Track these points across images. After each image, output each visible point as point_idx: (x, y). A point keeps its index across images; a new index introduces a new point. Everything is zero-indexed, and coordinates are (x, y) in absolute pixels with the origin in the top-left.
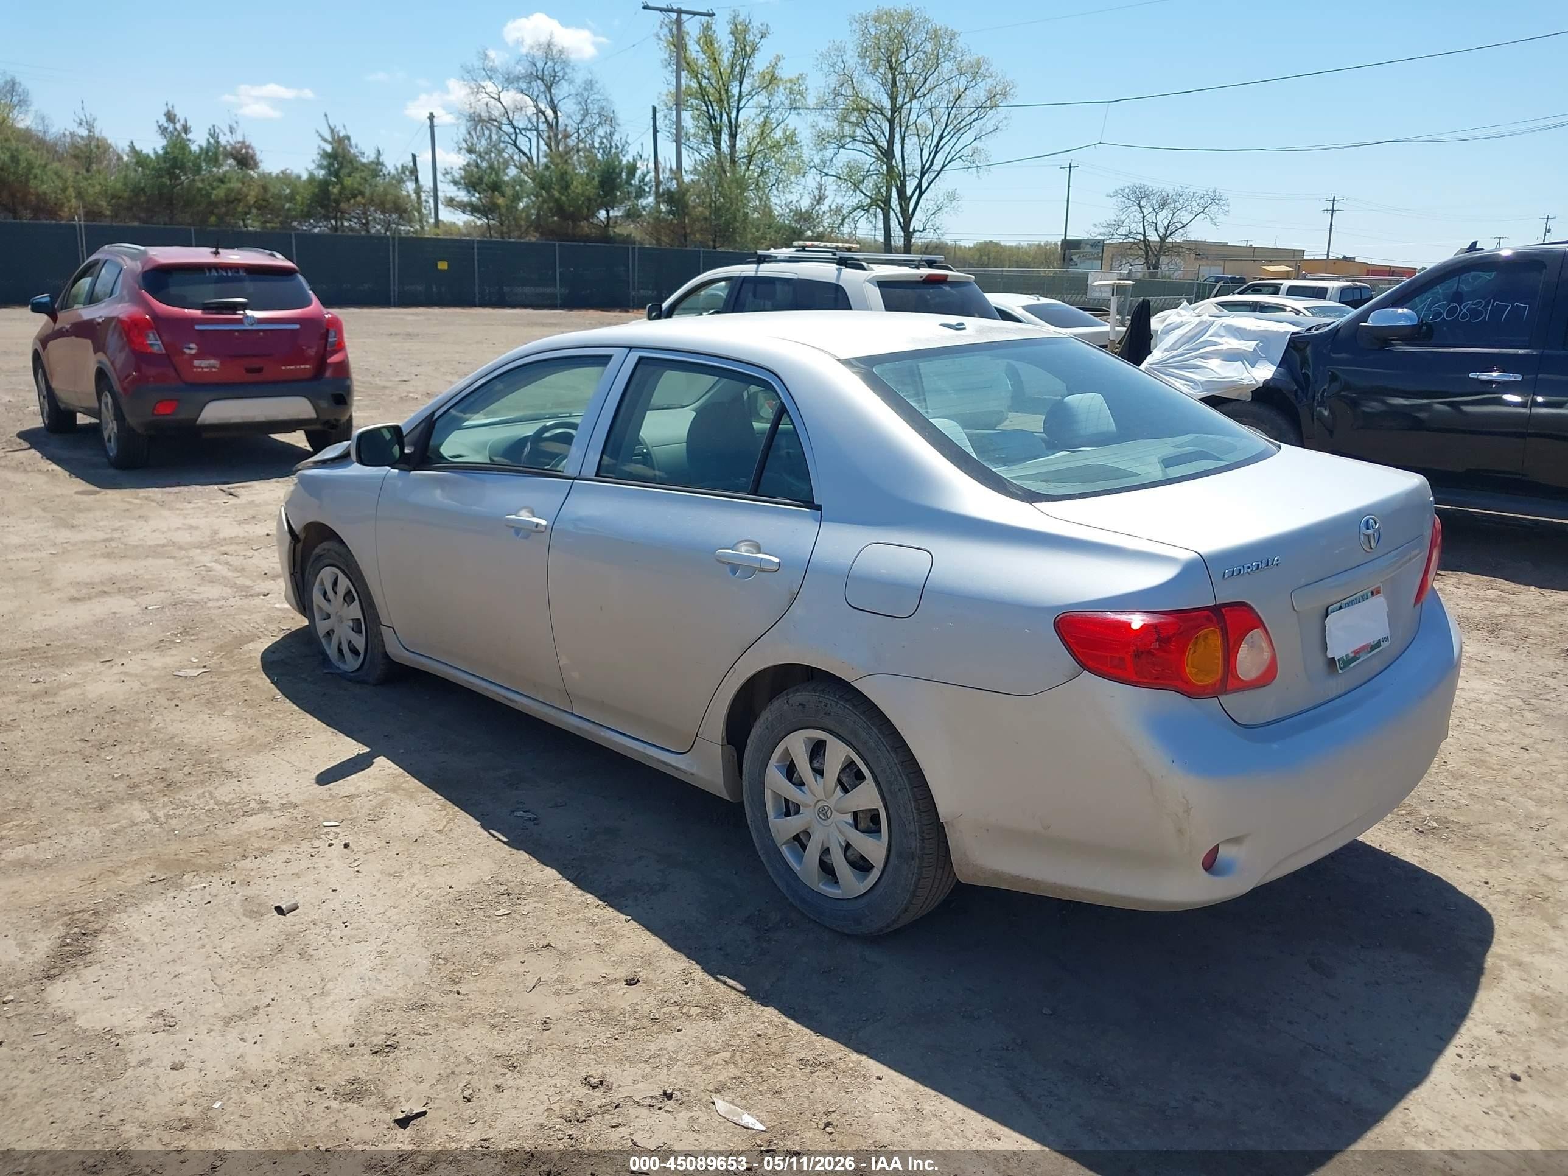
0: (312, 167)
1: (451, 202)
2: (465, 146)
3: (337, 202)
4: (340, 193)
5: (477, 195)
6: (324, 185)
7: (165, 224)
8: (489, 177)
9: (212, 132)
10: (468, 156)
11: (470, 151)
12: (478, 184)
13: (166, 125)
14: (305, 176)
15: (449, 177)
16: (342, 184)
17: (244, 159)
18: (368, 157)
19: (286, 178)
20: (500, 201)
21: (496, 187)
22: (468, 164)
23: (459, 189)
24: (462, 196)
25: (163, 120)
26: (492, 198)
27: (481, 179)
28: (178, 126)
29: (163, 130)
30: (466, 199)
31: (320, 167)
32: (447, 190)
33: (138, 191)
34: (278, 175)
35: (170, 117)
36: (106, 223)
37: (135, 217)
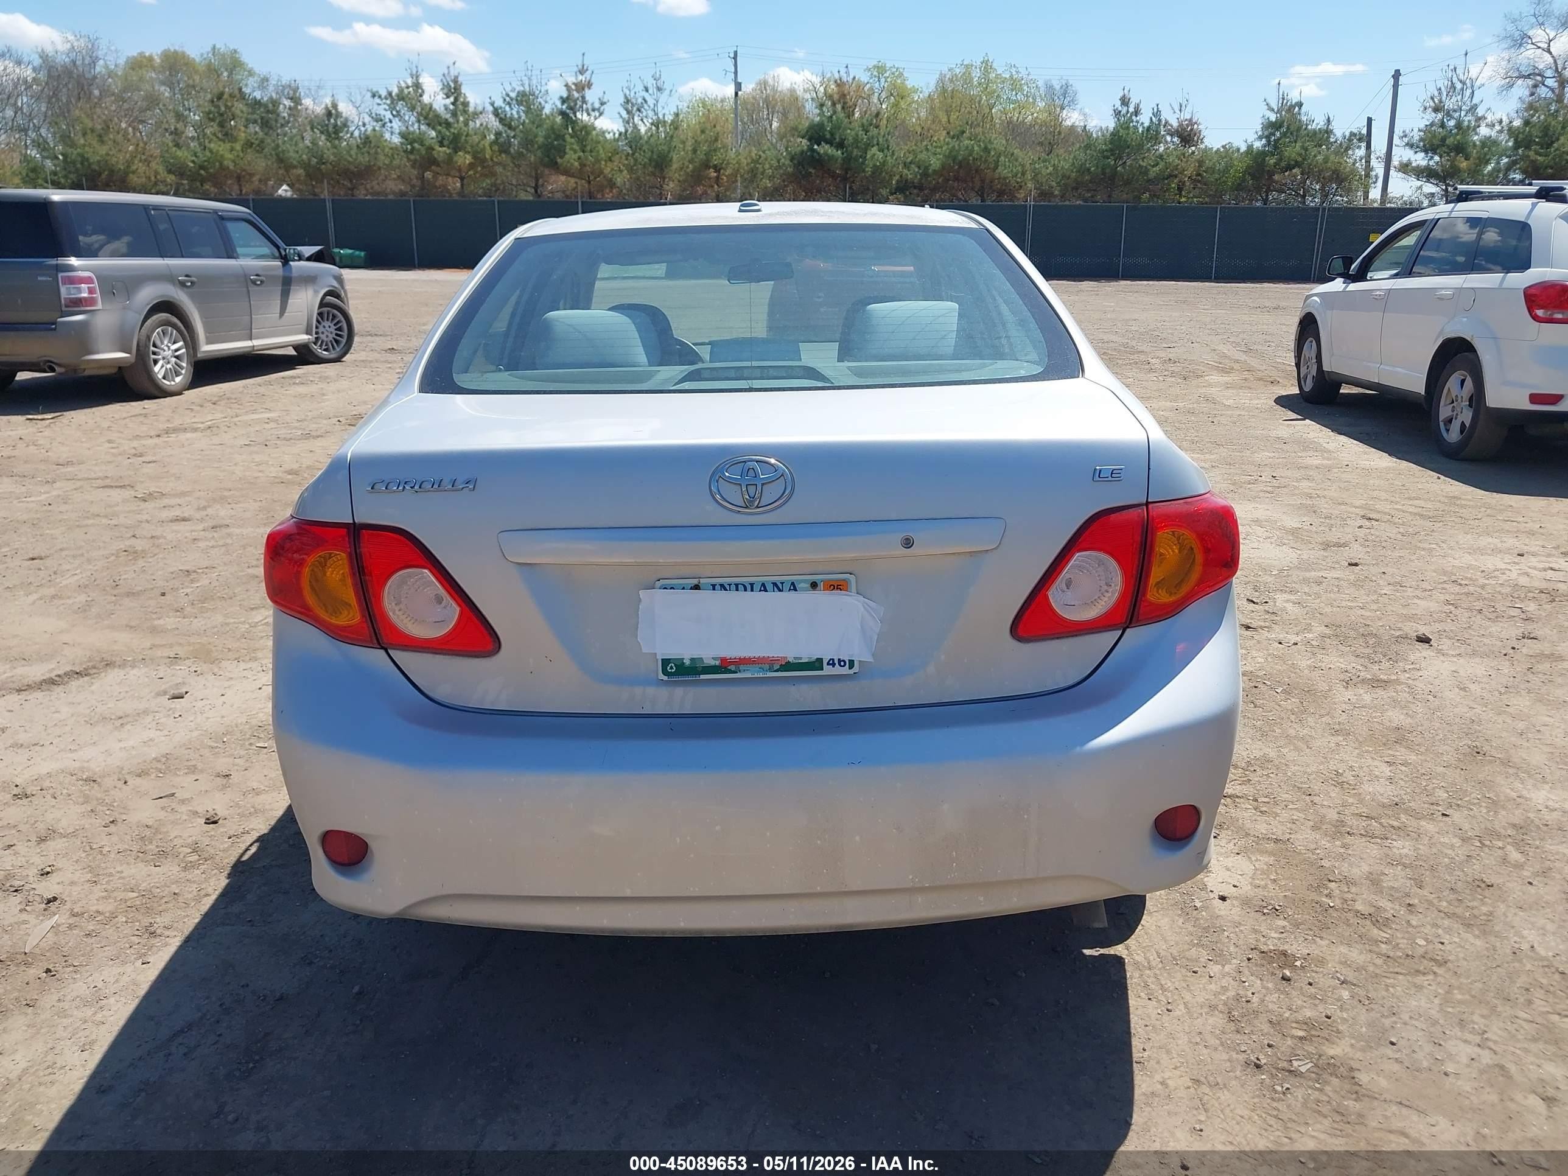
0: (1251, 137)
1: (1406, 168)
2: (1432, 104)
3: (1271, 174)
4: (1276, 164)
5: (1437, 158)
6: (1262, 154)
7: (1104, 202)
8: (1455, 138)
9: (1155, 110)
10: (1433, 115)
11: (1436, 110)
12: (1438, 146)
13: (1120, 109)
14: (1243, 149)
15: (1406, 140)
16: (1280, 154)
17: (1187, 135)
18: (1318, 124)
19: (1227, 152)
20: (1464, 165)
21: (1460, 149)
22: (1432, 124)
23: (1416, 152)
24: (1420, 159)
25: (1118, 104)
26: (1453, 161)
27: (1443, 139)
28: (1131, 110)
29: (1117, 113)
30: (1424, 163)
31: (1260, 138)
32: (1401, 154)
33: (1083, 170)
34: (1218, 149)
35: (1125, 101)
36: (1057, 202)
37: (1080, 197)
